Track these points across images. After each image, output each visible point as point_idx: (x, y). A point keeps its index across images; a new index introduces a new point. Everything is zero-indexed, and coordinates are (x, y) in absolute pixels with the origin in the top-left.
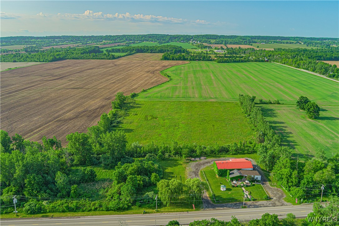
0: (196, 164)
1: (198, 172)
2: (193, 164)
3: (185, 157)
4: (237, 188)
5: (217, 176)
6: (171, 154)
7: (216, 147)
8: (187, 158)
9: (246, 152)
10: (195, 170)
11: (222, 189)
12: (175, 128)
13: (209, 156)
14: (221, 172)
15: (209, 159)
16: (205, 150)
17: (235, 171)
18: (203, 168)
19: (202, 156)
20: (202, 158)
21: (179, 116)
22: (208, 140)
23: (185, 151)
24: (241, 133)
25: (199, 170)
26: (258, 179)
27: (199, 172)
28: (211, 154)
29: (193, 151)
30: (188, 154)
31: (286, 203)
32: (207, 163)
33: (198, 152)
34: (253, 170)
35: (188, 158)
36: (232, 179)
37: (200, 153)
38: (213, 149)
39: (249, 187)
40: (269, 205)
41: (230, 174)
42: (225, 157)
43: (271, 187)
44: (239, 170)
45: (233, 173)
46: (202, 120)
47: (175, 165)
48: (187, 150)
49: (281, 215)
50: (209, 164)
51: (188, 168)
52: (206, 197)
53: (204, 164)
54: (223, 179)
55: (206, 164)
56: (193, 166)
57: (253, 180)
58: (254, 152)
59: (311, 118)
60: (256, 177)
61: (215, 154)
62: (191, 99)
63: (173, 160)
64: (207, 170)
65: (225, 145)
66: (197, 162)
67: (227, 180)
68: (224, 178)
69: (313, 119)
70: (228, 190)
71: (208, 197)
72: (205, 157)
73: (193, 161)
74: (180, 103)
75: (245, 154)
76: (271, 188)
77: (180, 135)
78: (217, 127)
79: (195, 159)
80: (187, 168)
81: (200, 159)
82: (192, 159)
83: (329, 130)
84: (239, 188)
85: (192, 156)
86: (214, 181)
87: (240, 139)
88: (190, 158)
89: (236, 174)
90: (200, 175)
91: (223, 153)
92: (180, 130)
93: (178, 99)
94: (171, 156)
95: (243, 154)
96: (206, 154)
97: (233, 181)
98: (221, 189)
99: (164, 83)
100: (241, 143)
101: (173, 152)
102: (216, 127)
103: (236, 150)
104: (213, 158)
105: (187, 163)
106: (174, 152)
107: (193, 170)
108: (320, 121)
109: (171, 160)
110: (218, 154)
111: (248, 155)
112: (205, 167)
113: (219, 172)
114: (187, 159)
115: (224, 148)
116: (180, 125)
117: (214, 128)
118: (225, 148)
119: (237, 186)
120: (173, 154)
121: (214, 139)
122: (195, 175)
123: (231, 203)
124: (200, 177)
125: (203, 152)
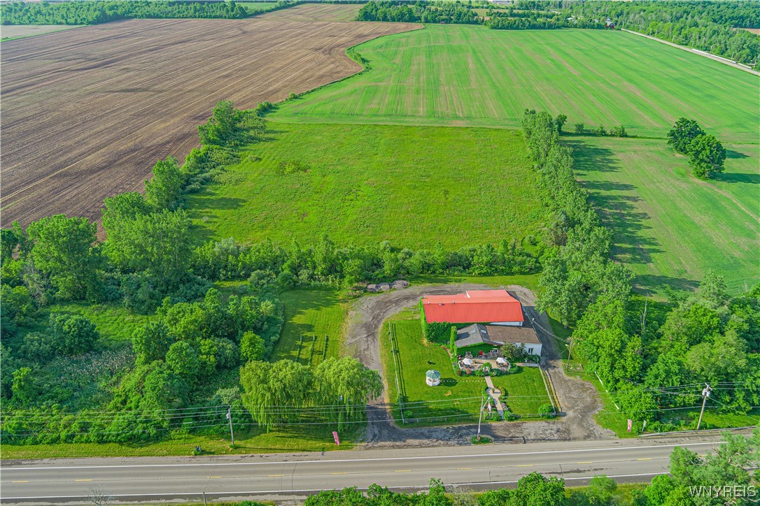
0: (378, 302)
1: (376, 327)
2: (369, 301)
3: (351, 282)
4: (471, 377)
5: (425, 341)
6: (316, 273)
7: (437, 255)
8: (356, 284)
9: (516, 268)
10: (371, 319)
11: (430, 381)
12: (347, 197)
13: (418, 277)
14: (433, 330)
15: (416, 288)
16: (407, 263)
17: (473, 330)
18: (393, 314)
19: (399, 279)
20: (398, 284)
21: (365, 166)
22: (424, 233)
23: (353, 265)
24: (512, 214)
25: (382, 319)
26: (534, 353)
27: (381, 326)
28: (422, 273)
29: (378, 264)
30: (360, 274)
31: (599, 429)
32: (407, 298)
33: (387, 268)
34: (524, 326)
35: (360, 284)
36: (462, 353)
37: (391, 270)
38: (428, 259)
39: (504, 377)
40: (552, 438)
41: (458, 337)
42: (460, 281)
43: (567, 378)
44: (483, 325)
45: (467, 335)
46: (421, 176)
47: (328, 303)
48: (357, 262)
49: (578, 471)
50: (411, 303)
51: (355, 312)
52: (382, 405)
53: (397, 302)
54: (439, 347)
55: (405, 301)
56: (369, 307)
57: (518, 356)
58: (537, 269)
59: (700, 175)
60: (528, 346)
61: (434, 272)
62: (407, 119)
63: (321, 288)
64: (402, 321)
65: (464, 249)
66: (381, 296)
67: (449, 351)
68: (443, 346)
69: (706, 179)
70: (448, 383)
71: (387, 404)
72: (405, 282)
73: (373, 292)
74: (377, 129)
75: (513, 274)
76: (565, 381)
77: (355, 217)
78: (453, 197)
79: (377, 287)
80: (351, 312)
81: (391, 288)
82: (370, 286)
83: (743, 212)
84: (478, 380)
85: (369, 279)
86: (414, 354)
87: (507, 231)
88: (365, 285)
89: (475, 337)
90: (379, 336)
91: (454, 271)
92: (359, 203)
93: (375, 118)
94: (315, 279)
95: (508, 274)
96: (408, 273)
97: (463, 356)
98: (427, 381)
99: (349, 78)
100: (505, 245)
101: (320, 268)
102: (451, 197)
103: (490, 264)
104: (428, 284)
105: (355, 297)
106: (324, 266)
107: (365, 320)
108: (724, 184)
109: (315, 288)
110: (443, 273)
111: (522, 278)
112: (399, 310)
113: (428, 331)
114: (356, 287)
115: (460, 257)
116: (362, 189)
117: (447, 199)
118: (462, 256)
119: (473, 374)
120: (322, 274)
121: (440, 229)
122: (366, 335)
123: (445, 427)
124: (379, 343)
125: (403, 268)
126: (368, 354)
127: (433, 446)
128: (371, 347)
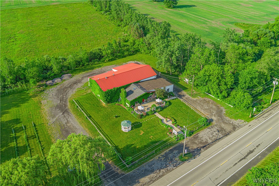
0: (58, 90)
1: (66, 106)
2: (52, 92)
3: (34, 83)
4: (147, 117)
5: (104, 104)
6: (6, 83)
7: (82, 55)
8: (38, 84)
9: (126, 53)
10: (59, 102)
11: (125, 128)
12: (10, 41)
13: (75, 70)
14: (109, 95)
15: (78, 76)
16: (66, 63)
17: (132, 87)
18: (72, 94)
19: (64, 74)
20: (66, 77)
21: (14, 26)
22: (65, 48)
23: (33, 71)
24: (106, 31)
25: (66, 99)
26: (170, 91)
27: (69, 104)
28: (77, 67)
29: (47, 69)
30: (39, 76)
31: (236, 122)
32: (76, 83)
33: (55, 69)
34: (157, 78)
35: (41, 83)
36: (133, 104)
37: (58, 69)
38: (77, 58)
39: (165, 110)
40: (220, 136)
41: (128, 94)
42: (100, 66)
43: (195, 99)
44: (137, 83)
45: (131, 92)
46: (49, 25)
47: (24, 101)
48: (35, 69)
49: (251, 152)
50: (80, 85)
51: (46, 101)
53: (71, 86)
54: (115, 105)
55: (75, 85)
56: (54, 94)
58: (137, 51)
59: (169, 7)
61: (83, 65)
62: (27, 5)
63: (14, 92)
64: (81, 97)
65: (95, 49)
66: (58, 87)
67: (123, 105)
68: (117, 103)
69: (172, 8)
70: (136, 126)
72: (69, 74)
73: (52, 85)
74: (13, 10)
76: (195, 101)
77: (20, 49)
78: (71, 30)
79: (53, 82)
80: (43, 102)
81: (62, 80)
82: (48, 83)
84: (151, 117)
85: (46, 78)
86: (102, 114)
87: (108, 39)
88: (44, 83)
89: (138, 92)
90: (71, 111)
91: (94, 62)
92: (19, 42)
93: (10, 7)
94: (7, 88)
95: (123, 57)
96: (69, 69)
98: (123, 130)
100: (116, 43)
101: (9, 80)
102: (70, 30)
103: (112, 54)
104: (83, 72)
105: (41, 91)
106: (11, 77)
107: (55, 104)
108: (179, 9)
109: (9, 94)
110: (88, 65)
111: (131, 57)
112: (74, 91)
113: (106, 96)
114: (39, 85)
115: (95, 54)
116: (17, 35)
117: (68, 31)
118: (95, 53)
119: (147, 114)
120: (12, 83)
121: (73, 45)
122: (61, 113)
123: (157, 158)
124: (73, 115)
125: (64, 67)
126: (70, 126)
127: (160, 177)
128: (70, 119)
